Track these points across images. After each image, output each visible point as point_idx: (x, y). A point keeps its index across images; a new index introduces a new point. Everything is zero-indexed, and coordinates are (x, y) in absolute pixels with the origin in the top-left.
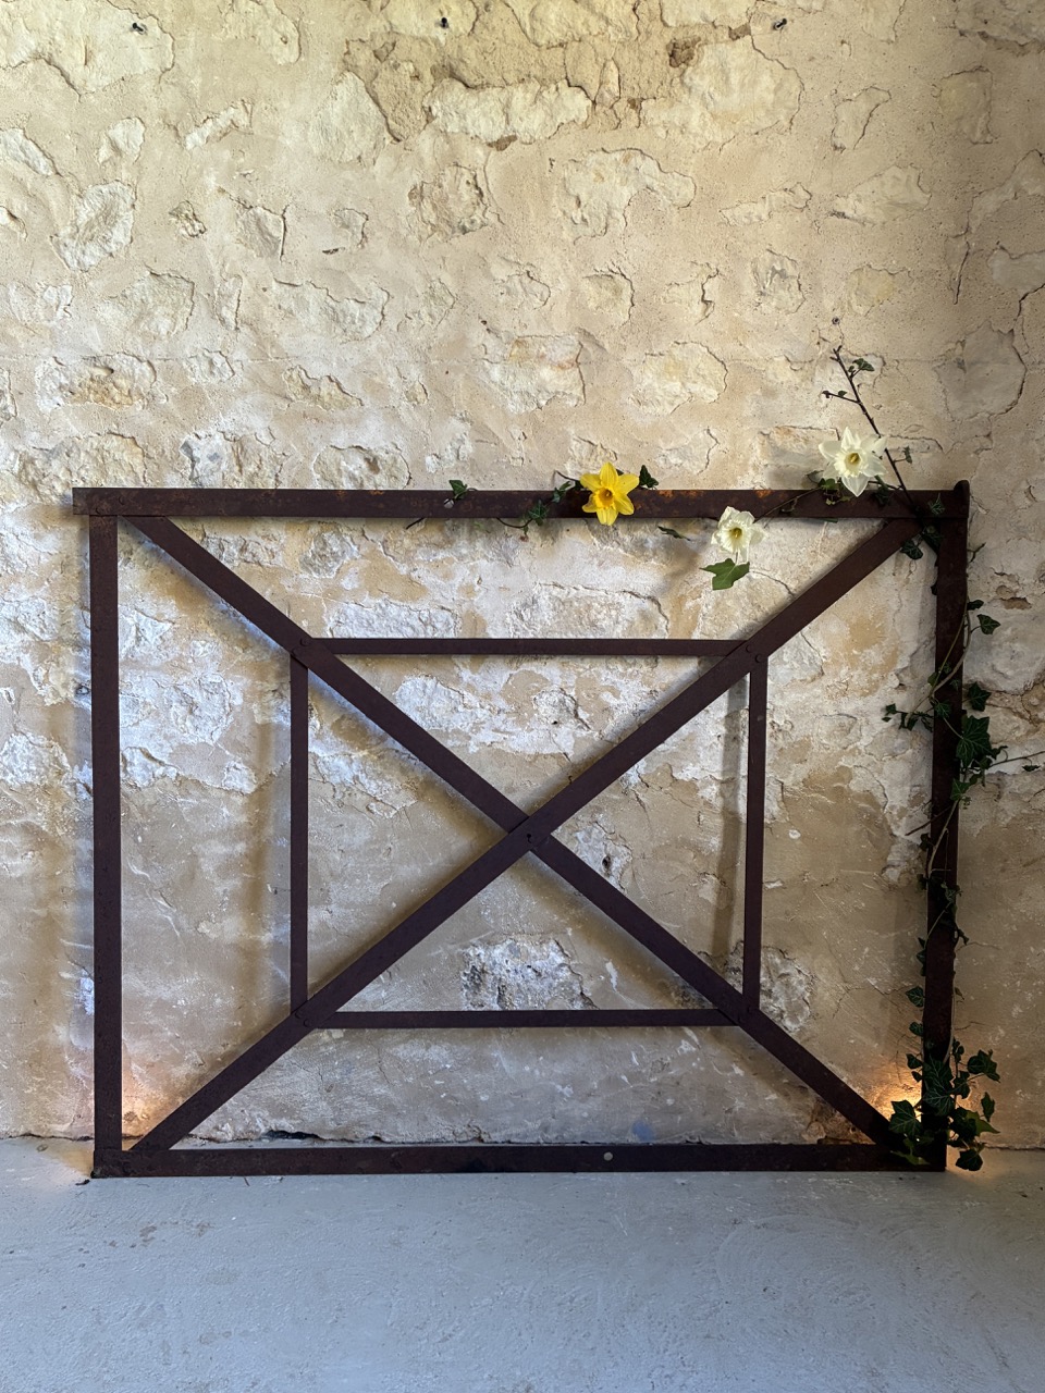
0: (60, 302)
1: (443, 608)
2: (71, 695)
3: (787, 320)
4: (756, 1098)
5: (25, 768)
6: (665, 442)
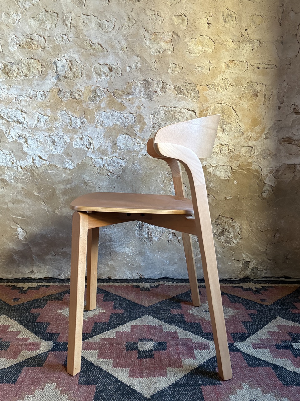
0: (17, 18)
1: (131, 113)
2: (17, 139)
3: (232, 29)
4: (225, 264)
5: (2, 161)
6: (197, 64)
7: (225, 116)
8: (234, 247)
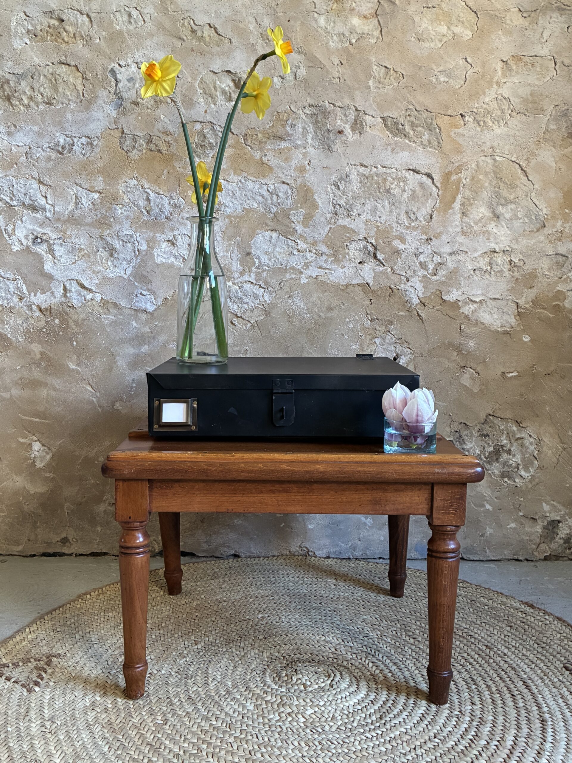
1: (284, 183)
2: (30, 244)
4: (501, 526)
6: (437, 66)
7: (502, 185)
8: (524, 488)
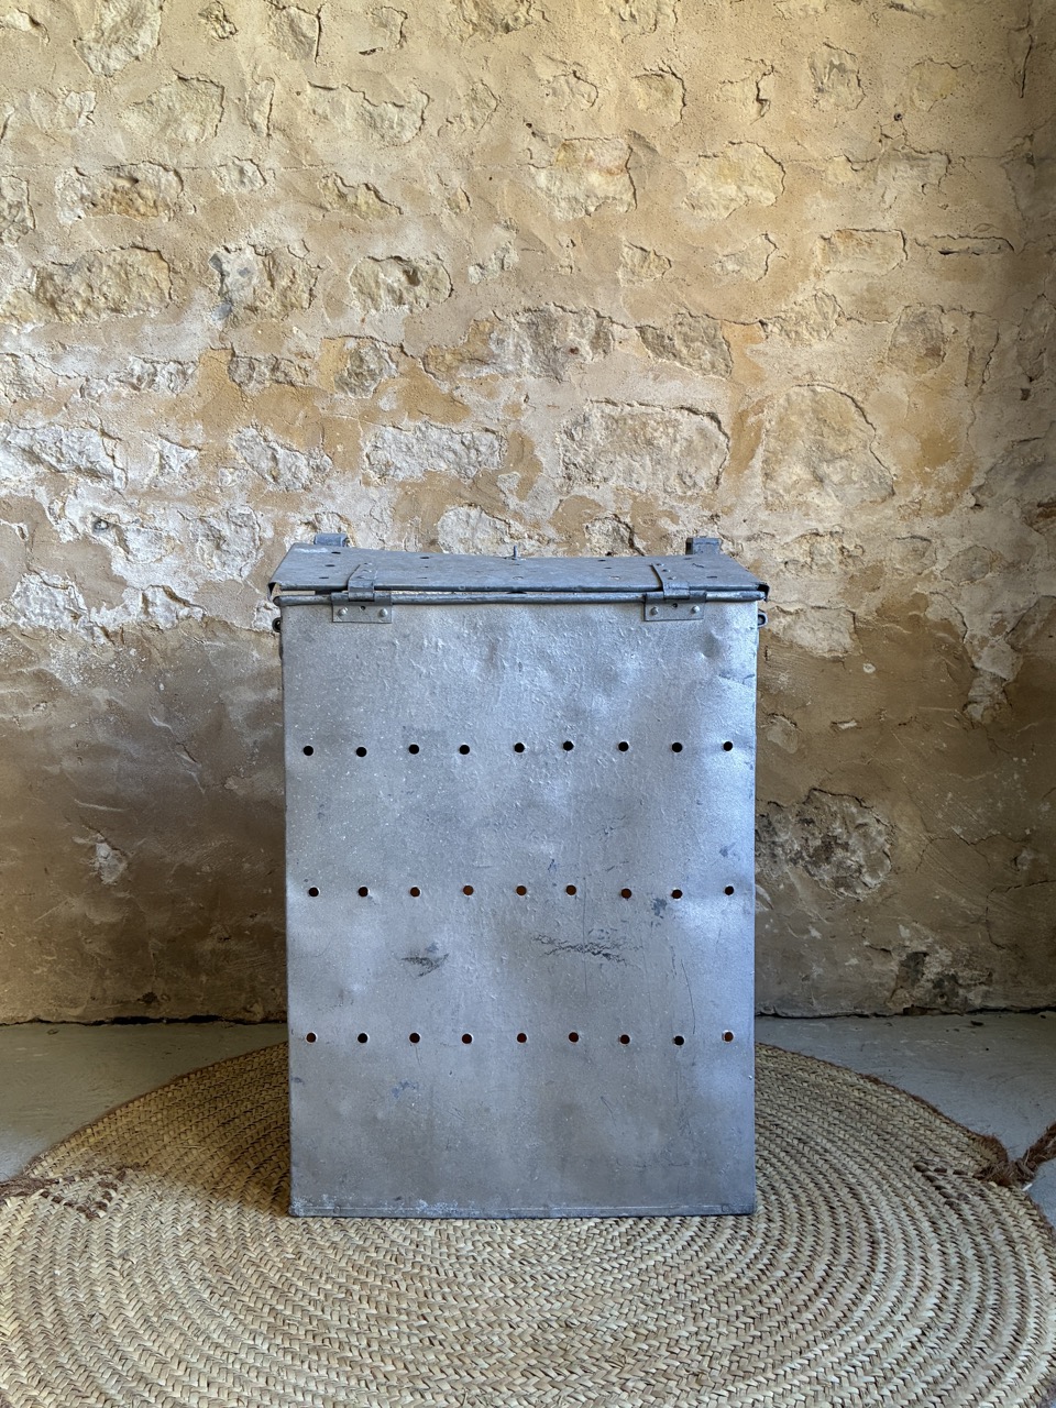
0: (82, 108)
1: (487, 430)
2: (89, 531)
3: (847, 117)
4: (836, 963)
5: (38, 611)
6: (721, 247)
7: (826, 430)
8: (870, 903)
